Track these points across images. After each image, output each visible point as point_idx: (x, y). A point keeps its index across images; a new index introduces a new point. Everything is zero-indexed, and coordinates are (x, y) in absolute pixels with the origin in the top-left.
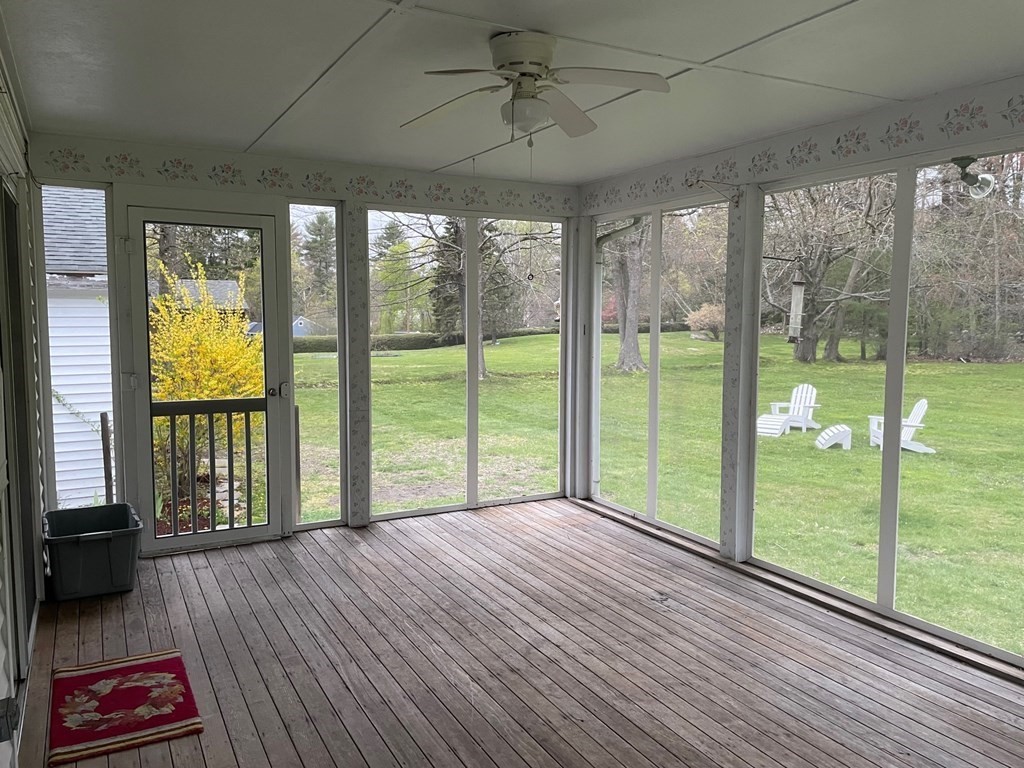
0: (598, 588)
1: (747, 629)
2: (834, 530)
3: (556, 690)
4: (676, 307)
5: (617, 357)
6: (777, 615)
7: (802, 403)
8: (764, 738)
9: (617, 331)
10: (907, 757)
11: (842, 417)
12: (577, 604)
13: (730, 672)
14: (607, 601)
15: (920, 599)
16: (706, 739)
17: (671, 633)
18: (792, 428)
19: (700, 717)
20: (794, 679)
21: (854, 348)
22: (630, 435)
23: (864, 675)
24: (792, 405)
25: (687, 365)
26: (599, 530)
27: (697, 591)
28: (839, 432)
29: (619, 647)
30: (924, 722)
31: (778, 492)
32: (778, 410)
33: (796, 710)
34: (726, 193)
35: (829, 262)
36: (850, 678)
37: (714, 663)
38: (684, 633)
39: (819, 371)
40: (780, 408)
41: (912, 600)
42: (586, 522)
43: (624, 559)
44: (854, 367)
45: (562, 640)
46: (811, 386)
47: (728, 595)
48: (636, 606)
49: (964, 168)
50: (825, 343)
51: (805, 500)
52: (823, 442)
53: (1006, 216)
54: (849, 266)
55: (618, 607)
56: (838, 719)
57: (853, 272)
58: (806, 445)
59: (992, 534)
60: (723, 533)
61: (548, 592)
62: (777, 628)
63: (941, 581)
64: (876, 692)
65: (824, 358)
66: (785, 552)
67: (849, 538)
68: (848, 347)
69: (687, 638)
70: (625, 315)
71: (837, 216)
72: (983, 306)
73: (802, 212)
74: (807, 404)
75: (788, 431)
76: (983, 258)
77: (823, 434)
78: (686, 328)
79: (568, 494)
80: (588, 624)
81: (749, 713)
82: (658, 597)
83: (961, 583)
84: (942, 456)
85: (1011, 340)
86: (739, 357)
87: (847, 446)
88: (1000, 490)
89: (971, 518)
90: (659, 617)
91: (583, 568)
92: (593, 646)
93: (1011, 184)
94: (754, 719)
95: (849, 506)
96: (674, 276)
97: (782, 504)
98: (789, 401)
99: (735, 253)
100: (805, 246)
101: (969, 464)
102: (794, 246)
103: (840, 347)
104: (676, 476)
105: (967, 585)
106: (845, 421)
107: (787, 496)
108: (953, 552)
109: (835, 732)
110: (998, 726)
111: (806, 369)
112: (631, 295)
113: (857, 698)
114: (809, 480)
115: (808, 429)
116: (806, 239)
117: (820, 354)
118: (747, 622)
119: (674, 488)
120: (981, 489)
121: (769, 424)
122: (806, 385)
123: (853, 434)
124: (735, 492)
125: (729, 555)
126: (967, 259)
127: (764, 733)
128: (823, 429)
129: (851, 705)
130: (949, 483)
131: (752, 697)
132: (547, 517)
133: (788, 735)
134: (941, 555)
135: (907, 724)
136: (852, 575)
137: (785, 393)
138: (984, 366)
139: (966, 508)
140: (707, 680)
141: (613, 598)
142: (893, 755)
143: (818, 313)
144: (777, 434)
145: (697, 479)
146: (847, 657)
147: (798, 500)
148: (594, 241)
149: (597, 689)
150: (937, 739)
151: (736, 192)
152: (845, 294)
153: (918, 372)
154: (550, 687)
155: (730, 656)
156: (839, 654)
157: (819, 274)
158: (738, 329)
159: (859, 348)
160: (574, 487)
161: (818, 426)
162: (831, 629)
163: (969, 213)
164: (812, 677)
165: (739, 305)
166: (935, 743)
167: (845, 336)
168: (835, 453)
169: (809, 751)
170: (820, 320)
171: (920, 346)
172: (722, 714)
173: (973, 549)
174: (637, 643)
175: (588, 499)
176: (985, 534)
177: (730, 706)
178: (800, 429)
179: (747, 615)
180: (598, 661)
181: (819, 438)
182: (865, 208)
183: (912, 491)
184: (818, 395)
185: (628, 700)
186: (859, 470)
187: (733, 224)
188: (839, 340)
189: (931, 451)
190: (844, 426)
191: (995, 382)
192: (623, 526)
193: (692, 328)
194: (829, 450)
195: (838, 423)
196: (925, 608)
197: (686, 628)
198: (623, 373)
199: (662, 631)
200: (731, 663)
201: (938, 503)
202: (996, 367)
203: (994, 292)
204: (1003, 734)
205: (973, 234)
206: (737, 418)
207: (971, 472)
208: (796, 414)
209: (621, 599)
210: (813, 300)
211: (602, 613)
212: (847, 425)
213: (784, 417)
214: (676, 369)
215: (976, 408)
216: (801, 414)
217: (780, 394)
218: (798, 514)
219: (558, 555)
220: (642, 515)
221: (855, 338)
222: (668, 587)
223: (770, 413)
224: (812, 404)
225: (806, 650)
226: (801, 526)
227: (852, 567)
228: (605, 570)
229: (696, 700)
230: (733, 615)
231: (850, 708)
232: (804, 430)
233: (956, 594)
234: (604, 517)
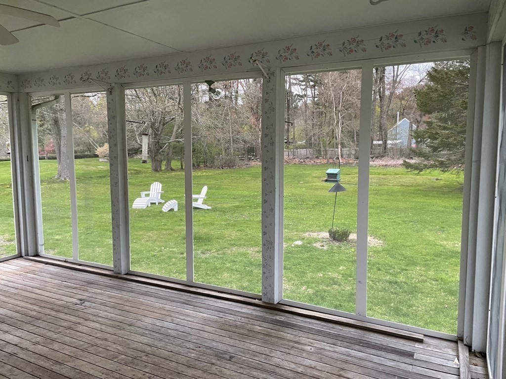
0: (42, 305)
1: (127, 308)
2: (171, 249)
3: (14, 371)
4: (90, 145)
5: (56, 173)
6: (142, 297)
7: (155, 191)
8: (135, 361)
9: (56, 158)
10: (199, 349)
11: (174, 196)
12: (28, 318)
13: (119, 332)
14: (48, 311)
15: (207, 274)
16: (105, 371)
17: (86, 320)
18: (151, 203)
19: (102, 360)
20: (149, 327)
21: (178, 164)
22: (66, 215)
23: (182, 315)
24: (150, 192)
25: (98, 176)
26: (44, 272)
27: (101, 294)
28: (173, 204)
29: (56, 336)
30: (206, 330)
31: (145, 235)
32: (144, 195)
33: (150, 341)
34: (104, 87)
35: (164, 124)
36: (175, 319)
37: (110, 330)
38: (94, 318)
39: (163, 176)
40: (145, 194)
41: (203, 275)
42: (35, 269)
43: (59, 285)
44: (178, 173)
45: (19, 340)
46: (159, 183)
47: (118, 292)
48: (66, 311)
49: (210, 85)
50: (165, 162)
51: (157, 237)
52: (165, 208)
53: (233, 108)
54: (173, 127)
55: (55, 313)
56: (169, 340)
57: (175, 129)
58: (158, 210)
59: (232, 240)
60: (115, 261)
61: (9, 315)
62: (142, 303)
63: (214, 264)
64: (186, 322)
65: (165, 169)
66: (149, 264)
67: (178, 252)
68: (175, 164)
69: (95, 320)
70: (60, 150)
71: (166, 103)
72: (227, 145)
73: (150, 100)
74: (158, 192)
75: (149, 205)
76: (225, 125)
77: (165, 205)
78: (97, 156)
79: (23, 254)
80: (36, 327)
81: (127, 350)
82: (79, 302)
83: (222, 263)
84: (214, 210)
85: (237, 160)
86: (118, 171)
87: (176, 209)
88: (235, 221)
89: (225, 235)
90: (80, 313)
91: (33, 296)
92: (39, 339)
93: (234, 94)
94: (130, 352)
95: (177, 237)
96: (88, 129)
97: (147, 241)
98: (150, 191)
99: (112, 117)
100: (153, 116)
101: (224, 212)
102: (147, 116)
103: (172, 164)
104: (93, 235)
105: (224, 263)
106: (175, 198)
107: (149, 237)
108: (219, 250)
109: (168, 347)
110: (234, 323)
111: (158, 175)
112: (63, 138)
113: (178, 327)
114: (160, 227)
115: (159, 203)
116: (153, 113)
117: (163, 168)
118: (127, 304)
119: (92, 241)
120: (228, 222)
121: (139, 203)
122: (157, 183)
123: (178, 204)
124: (120, 239)
125: (117, 271)
126: (220, 126)
127: (135, 358)
128: (165, 203)
129: (175, 332)
130: (216, 221)
131: (129, 342)
132: (9, 270)
133: (147, 355)
134: (214, 252)
135: (199, 333)
136: (179, 269)
137: (147, 187)
138: (229, 170)
139: (223, 231)
140: (106, 340)
141: (52, 309)
142: (193, 350)
143: (162, 148)
144: (144, 207)
145: (104, 235)
146: (174, 309)
147: (155, 238)
148: (30, 107)
149: (41, 363)
150: (211, 336)
151: (109, 87)
152: (172, 139)
153: (204, 174)
154: (10, 371)
155: (119, 324)
156: (171, 309)
157: (160, 129)
158: (116, 157)
159: (180, 164)
160: (27, 250)
161: (163, 201)
162: (167, 297)
163: (219, 105)
164: (158, 323)
165: (116, 145)
166: (211, 338)
167: (174, 159)
168: (171, 213)
169: (156, 360)
170: (162, 151)
171: (204, 163)
172: (113, 355)
173: (226, 248)
174: (66, 331)
175: (37, 255)
176: (230, 241)
177: (118, 350)
178: (155, 203)
179: (128, 301)
180: (42, 347)
181: (164, 207)
182: (178, 100)
183: (203, 227)
184: (162, 187)
185: (60, 364)
186: (181, 220)
187: (109, 103)
188: (171, 161)
189: (210, 208)
190: (174, 200)
191: (232, 177)
192: (58, 268)
193: (100, 156)
194: (169, 212)
195: (172, 199)
196: (208, 277)
197: (95, 315)
198: (60, 181)
199: (81, 321)
200: (119, 327)
201: (213, 230)
202: (232, 170)
203: (230, 140)
204: (236, 326)
205: (221, 115)
206: (118, 202)
207: (225, 215)
208: (153, 196)
209: (57, 308)
210: (158, 142)
211: (45, 319)
212: (176, 200)
213: (148, 198)
214: (92, 178)
215: (226, 188)
216: (155, 196)
217: (146, 187)
218: (155, 244)
219: (15, 291)
220: (70, 259)
221: (178, 160)
222: (85, 295)
223: (141, 197)
224: (160, 191)
225: (155, 311)
226: (156, 250)
227: (179, 265)
228: (47, 294)
229: (100, 352)
230: (120, 302)
231: (175, 333)
232: (157, 204)
233: (220, 268)
234: (47, 264)
